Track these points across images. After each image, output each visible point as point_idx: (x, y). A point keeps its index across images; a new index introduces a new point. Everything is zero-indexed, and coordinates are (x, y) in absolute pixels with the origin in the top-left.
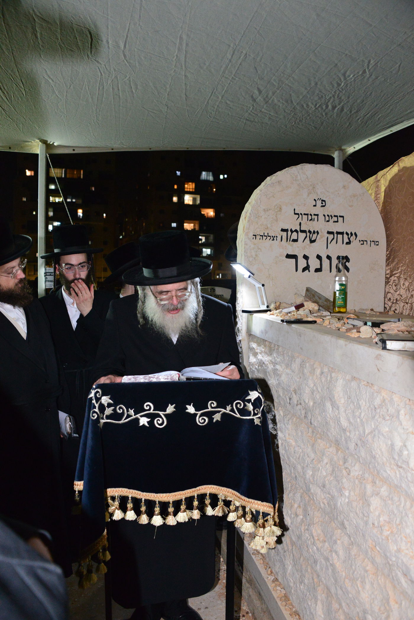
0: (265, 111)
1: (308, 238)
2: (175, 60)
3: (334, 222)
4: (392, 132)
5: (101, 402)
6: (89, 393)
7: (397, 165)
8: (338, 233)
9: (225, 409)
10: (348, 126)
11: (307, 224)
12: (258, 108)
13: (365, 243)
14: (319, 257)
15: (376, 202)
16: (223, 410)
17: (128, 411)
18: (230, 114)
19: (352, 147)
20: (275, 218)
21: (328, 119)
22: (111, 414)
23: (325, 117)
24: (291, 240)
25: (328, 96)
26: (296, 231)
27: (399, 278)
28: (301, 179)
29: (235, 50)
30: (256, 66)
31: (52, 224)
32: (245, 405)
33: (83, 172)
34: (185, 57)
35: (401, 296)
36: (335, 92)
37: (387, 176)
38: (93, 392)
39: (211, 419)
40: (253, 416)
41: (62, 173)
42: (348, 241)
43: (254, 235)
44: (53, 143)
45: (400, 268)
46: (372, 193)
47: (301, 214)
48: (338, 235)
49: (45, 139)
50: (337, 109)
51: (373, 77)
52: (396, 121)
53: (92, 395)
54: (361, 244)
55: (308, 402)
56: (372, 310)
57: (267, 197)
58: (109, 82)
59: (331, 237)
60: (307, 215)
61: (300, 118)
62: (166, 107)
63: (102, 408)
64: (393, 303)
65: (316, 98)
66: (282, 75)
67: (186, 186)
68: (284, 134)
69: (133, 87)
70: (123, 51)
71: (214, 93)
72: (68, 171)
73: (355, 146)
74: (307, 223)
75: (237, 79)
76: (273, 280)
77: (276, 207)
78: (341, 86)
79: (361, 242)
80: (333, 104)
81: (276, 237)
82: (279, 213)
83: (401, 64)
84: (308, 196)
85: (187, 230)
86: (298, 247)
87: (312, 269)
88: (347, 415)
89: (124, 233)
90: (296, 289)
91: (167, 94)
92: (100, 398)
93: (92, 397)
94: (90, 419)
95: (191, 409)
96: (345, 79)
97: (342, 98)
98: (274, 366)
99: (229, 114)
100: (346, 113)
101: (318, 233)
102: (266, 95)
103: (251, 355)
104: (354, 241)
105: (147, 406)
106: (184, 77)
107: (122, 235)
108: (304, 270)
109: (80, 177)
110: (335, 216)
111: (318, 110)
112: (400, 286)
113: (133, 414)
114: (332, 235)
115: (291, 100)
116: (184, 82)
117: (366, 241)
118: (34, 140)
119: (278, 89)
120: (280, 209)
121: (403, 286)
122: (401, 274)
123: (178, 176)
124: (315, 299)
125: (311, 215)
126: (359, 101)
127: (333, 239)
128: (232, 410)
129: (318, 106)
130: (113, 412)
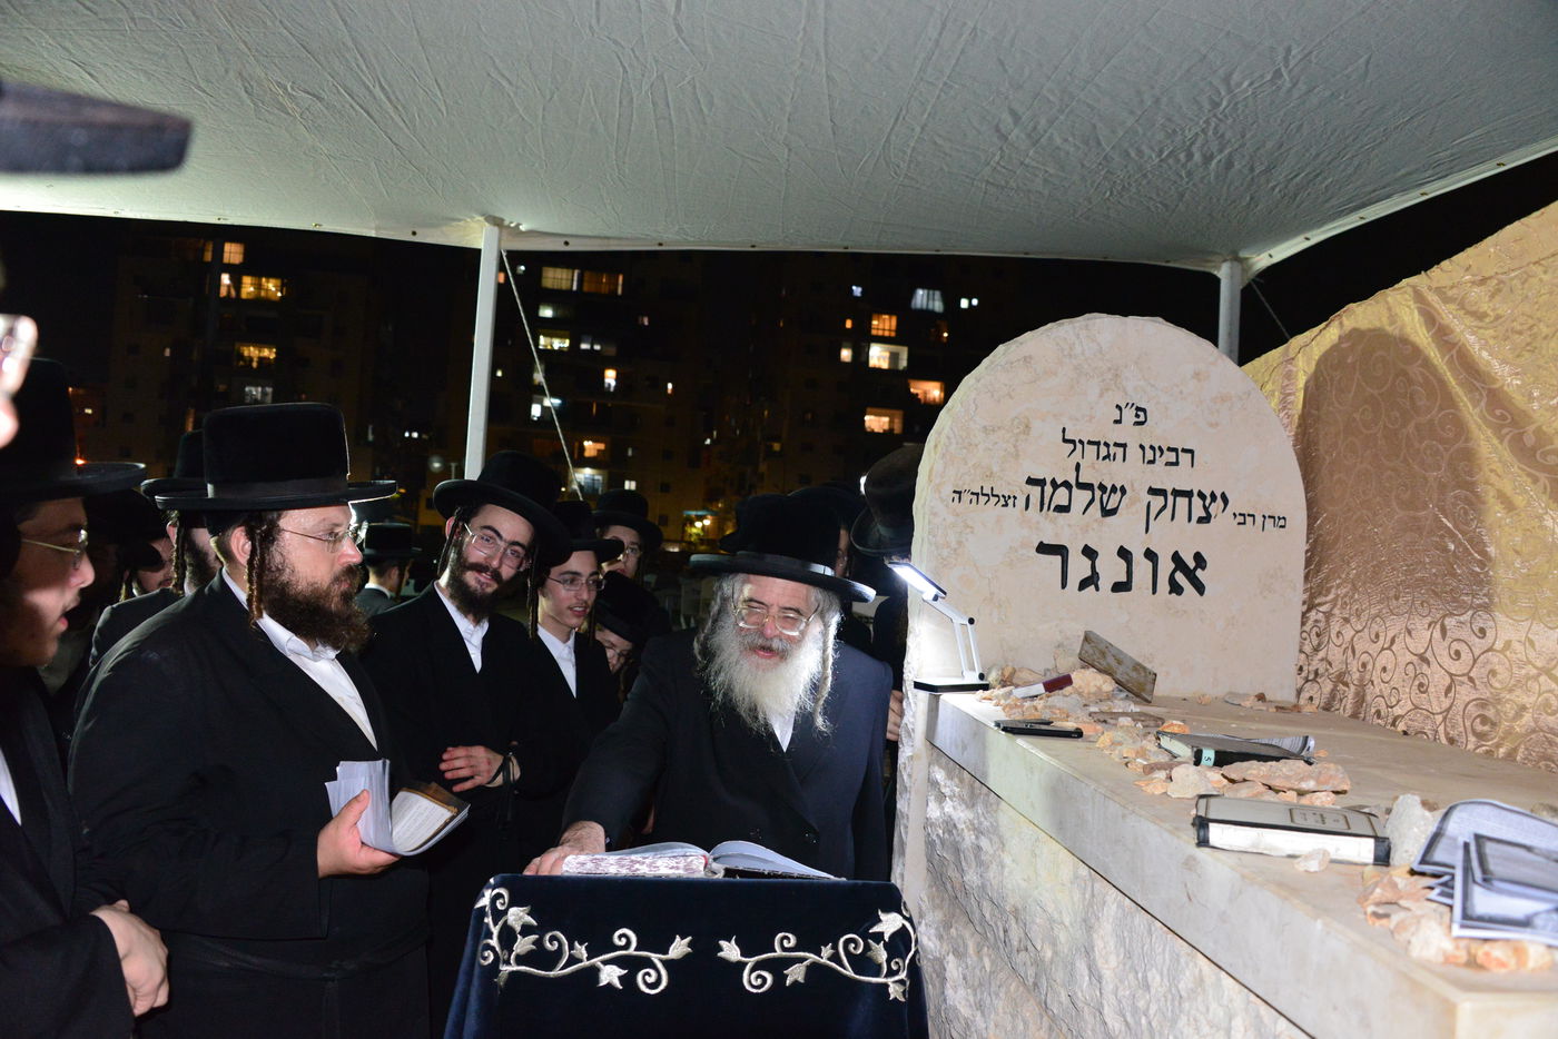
0: (1034, 164)
1: (1097, 503)
2: (801, 39)
3: (1168, 464)
4: (1363, 222)
5: (506, 922)
6: (478, 895)
7: (1336, 323)
8: (1177, 493)
9: (818, 953)
10: (1249, 204)
11: (1094, 468)
12: (1014, 155)
13: (1249, 520)
14: (1124, 554)
15: (1282, 415)
16: (812, 957)
17: (571, 947)
18: (946, 169)
19: (1264, 256)
20: (1013, 450)
21: (1194, 185)
22: (531, 953)
23: (1186, 180)
24: (1052, 507)
25: (1190, 130)
26: (1066, 484)
27: (1328, 615)
28: (1083, 354)
29: (947, 17)
30: (1002, 57)
31: (541, 402)
32: (867, 948)
33: (624, 280)
34: (825, 34)
35: (1330, 664)
36: (1207, 122)
37: (1312, 347)
38: (488, 894)
39: (780, 978)
40: (886, 976)
41: (573, 280)
42: (1204, 515)
43: (954, 492)
44: (518, 225)
45: (1333, 591)
46: (1273, 391)
47: (1081, 442)
48: (1178, 499)
49: (497, 215)
50: (1215, 161)
51: (1302, 87)
52: (1372, 195)
53: (485, 901)
54: (1239, 524)
55: (1042, 947)
56: (1261, 697)
57: (992, 396)
58: (645, 88)
59: (1158, 502)
60: (1098, 444)
61: (1122, 180)
62: (786, 150)
63: (508, 937)
64: (1307, 681)
65: (1160, 136)
66: (1068, 78)
67: (875, 322)
68: (1087, 219)
69: (702, 101)
70: (675, 19)
71: (901, 118)
72: (587, 275)
73: (1272, 252)
74: (1096, 466)
75: (957, 86)
76: (1000, 606)
77: (1015, 423)
78: (1221, 108)
79: (1238, 517)
80: (1206, 148)
81: (1012, 499)
82: (1022, 437)
83: (1370, 58)
84: (1101, 395)
85: (873, 433)
86: (1069, 525)
87: (1105, 582)
88: (1120, 1002)
89: (715, 433)
90: (1061, 632)
91: (786, 120)
92: (505, 912)
93: (485, 907)
94: (477, 965)
95: (730, 951)
96: (1230, 91)
97: (1227, 137)
98: (977, 838)
99: (942, 169)
100: (1240, 171)
101: (1123, 490)
102: (1032, 124)
103: (933, 797)
104: (1220, 514)
105: (620, 937)
106: (824, 79)
107: (711, 437)
108: (1083, 585)
109: (616, 289)
110: (1170, 449)
111: (1168, 165)
112: (1330, 636)
113: (586, 955)
114: (1162, 498)
115: (1098, 139)
116: (826, 91)
117: (1253, 516)
118: (472, 218)
119: (1061, 111)
120: (1027, 426)
121: (1338, 637)
122: (1335, 606)
123: (857, 297)
124: (1105, 663)
125: (1107, 445)
126: (1269, 145)
127: (1165, 507)
128: (835, 958)
129: (1165, 154)
130: (534, 947)
